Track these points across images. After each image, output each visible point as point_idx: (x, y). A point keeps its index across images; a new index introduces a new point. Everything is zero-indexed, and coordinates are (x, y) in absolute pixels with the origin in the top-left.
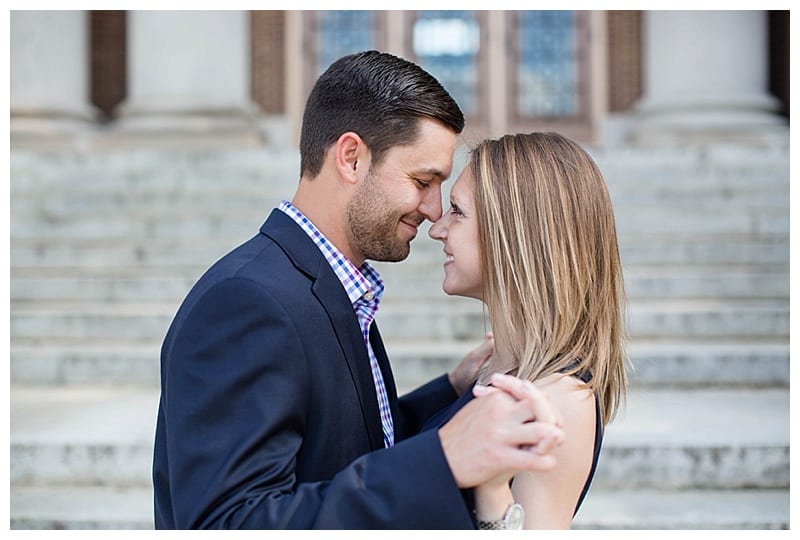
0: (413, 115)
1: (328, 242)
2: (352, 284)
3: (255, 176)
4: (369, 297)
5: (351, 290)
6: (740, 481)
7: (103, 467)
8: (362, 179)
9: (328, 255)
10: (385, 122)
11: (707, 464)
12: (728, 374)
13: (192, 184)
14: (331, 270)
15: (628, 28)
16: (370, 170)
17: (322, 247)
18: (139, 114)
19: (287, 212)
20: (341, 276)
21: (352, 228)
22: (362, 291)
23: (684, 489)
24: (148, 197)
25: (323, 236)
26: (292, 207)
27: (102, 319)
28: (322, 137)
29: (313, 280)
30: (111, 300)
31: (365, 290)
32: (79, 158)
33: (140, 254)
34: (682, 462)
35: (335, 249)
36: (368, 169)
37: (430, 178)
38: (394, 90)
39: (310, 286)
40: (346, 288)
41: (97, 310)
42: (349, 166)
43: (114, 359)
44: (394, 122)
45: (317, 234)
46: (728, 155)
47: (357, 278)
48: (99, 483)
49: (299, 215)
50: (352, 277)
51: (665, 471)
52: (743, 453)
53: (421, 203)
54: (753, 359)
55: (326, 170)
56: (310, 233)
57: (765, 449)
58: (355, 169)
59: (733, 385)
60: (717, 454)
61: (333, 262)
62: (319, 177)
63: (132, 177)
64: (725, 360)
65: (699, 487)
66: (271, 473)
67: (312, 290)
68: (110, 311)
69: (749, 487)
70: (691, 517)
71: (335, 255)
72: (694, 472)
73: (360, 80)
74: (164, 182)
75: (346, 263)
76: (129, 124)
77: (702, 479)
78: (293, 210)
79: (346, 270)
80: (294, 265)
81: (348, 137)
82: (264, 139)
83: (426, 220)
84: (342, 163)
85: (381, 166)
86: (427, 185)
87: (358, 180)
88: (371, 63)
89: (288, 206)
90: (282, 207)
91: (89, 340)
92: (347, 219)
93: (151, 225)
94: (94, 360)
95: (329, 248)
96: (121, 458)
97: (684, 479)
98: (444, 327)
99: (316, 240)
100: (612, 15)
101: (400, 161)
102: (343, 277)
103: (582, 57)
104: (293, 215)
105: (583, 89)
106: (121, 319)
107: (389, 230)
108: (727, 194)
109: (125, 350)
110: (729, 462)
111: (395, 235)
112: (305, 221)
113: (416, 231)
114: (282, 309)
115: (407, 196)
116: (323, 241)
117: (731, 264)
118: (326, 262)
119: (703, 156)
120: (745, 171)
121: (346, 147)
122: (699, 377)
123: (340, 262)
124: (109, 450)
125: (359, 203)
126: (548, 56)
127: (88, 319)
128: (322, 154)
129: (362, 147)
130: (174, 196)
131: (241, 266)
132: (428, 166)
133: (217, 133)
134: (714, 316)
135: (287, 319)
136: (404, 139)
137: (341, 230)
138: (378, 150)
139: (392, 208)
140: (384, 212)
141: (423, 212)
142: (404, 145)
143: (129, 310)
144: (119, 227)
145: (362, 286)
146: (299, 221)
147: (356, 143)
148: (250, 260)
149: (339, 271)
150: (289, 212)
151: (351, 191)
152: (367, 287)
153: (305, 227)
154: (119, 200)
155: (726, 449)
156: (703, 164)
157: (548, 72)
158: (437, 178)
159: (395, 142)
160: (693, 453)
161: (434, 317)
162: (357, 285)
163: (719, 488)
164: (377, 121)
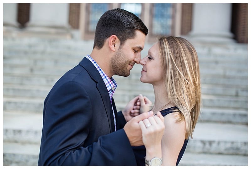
0: (134, 29)
1: (102, 70)
2: (108, 84)
3: (69, 48)
4: (113, 89)
5: (108, 86)
6: (218, 151)
7: (18, 137)
8: (117, 50)
9: (102, 74)
10: (125, 31)
11: (207, 146)
12: (214, 118)
13: (49, 49)
14: (102, 80)
15: (188, 9)
16: (120, 47)
17: (100, 72)
18: (33, 26)
19: (89, 59)
20: (105, 82)
21: (112, 65)
22: (111, 87)
23: (200, 153)
24: (35, 53)
25: (100, 68)
26: (91, 58)
27: (19, 90)
28: (104, 36)
29: (97, 83)
30: (21, 84)
31: (113, 87)
32: (13, 39)
33: (32, 70)
34: (200, 145)
35: (104, 73)
36: (119, 47)
37: (138, 49)
38: (128, 21)
39: (96, 85)
40: (107, 86)
41: (17, 87)
42: (113, 46)
43: (22, 103)
44: (128, 31)
45: (99, 67)
46: (217, 51)
47: (110, 83)
48: (16, 142)
49: (93, 61)
50: (109, 82)
51: (194, 147)
52: (219, 143)
53: (135, 58)
54: (223, 114)
55: (105, 47)
56: (97, 67)
57: (226, 142)
58: (115, 47)
59: (216, 122)
60: (211, 143)
61: (103, 77)
62: (102, 49)
63: (30, 46)
64: (214, 114)
65: (205, 153)
66: (75, 146)
67: (96, 87)
68: (21, 87)
69: (220, 154)
70: (202, 162)
71: (104, 75)
72: (203, 148)
73: (117, 18)
74: (40, 48)
75: (107, 78)
76: (30, 29)
77: (205, 150)
78: (91, 59)
79: (107, 80)
80: (91, 77)
81: (113, 36)
82: (72, 37)
83: (136, 63)
84: (111, 44)
85: (123, 46)
86: (137, 52)
87: (116, 50)
88: (120, 12)
89: (90, 57)
90: (87, 57)
91: (14, 96)
92: (111, 62)
93: (35, 61)
94: (15, 103)
95: (102, 72)
96: (23, 134)
97: (200, 150)
98: (127, 99)
99: (98, 69)
100: (183, 5)
101: (130, 43)
102: (106, 82)
103: (173, 17)
104: (91, 60)
105: (173, 27)
106: (25, 90)
107: (125, 67)
108: (217, 62)
109: (26, 100)
110: (214, 145)
111: (127, 68)
112: (95, 63)
113: (132, 67)
114: (87, 93)
115: (131, 55)
116: (100, 70)
117: (217, 84)
118: (101, 77)
119: (210, 50)
120: (222, 56)
121: (112, 40)
122: (206, 119)
123: (105, 77)
124: (20, 131)
125: (116, 58)
126: (162, 16)
127: (14, 90)
128: (104, 41)
129: (117, 39)
130: (43, 53)
131: (74, 77)
132: (138, 46)
133: (58, 34)
134: (211, 100)
135: (88, 97)
136: (131, 37)
137: (108, 66)
138: (122, 41)
139: (126, 60)
140: (124, 61)
141: (135, 61)
142: (131, 39)
143: (27, 88)
144: (25, 61)
145: (112, 85)
146: (93, 62)
147: (116, 38)
148: (77, 75)
149: (105, 80)
150: (90, 59)
151: (113, 54)
152: (113, 86)
153: (95, 65)
154: (26, 53)
155: (214, 142)
156: (209, 53)
157: (162, 21)
158: (140, 49)
159: (128, 38)
160: (203, 142)
161: (124, 95)
162: (110, 85)
163: (211, 153)
164: (123, 31)
